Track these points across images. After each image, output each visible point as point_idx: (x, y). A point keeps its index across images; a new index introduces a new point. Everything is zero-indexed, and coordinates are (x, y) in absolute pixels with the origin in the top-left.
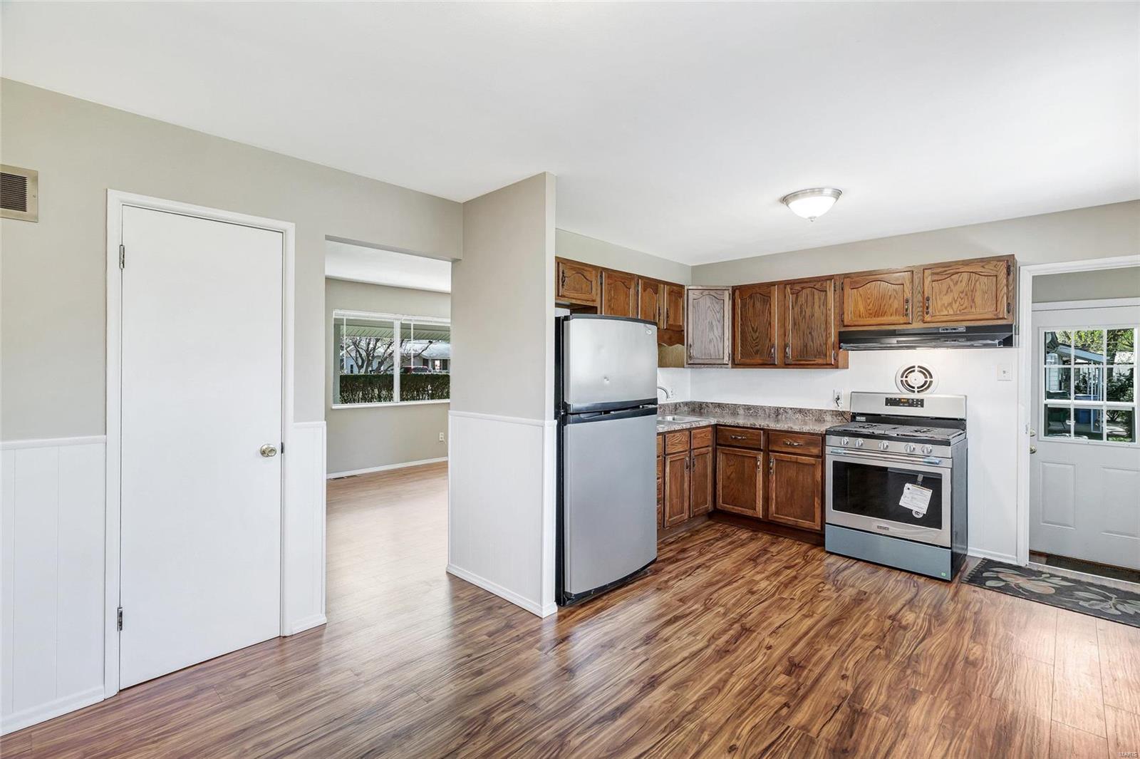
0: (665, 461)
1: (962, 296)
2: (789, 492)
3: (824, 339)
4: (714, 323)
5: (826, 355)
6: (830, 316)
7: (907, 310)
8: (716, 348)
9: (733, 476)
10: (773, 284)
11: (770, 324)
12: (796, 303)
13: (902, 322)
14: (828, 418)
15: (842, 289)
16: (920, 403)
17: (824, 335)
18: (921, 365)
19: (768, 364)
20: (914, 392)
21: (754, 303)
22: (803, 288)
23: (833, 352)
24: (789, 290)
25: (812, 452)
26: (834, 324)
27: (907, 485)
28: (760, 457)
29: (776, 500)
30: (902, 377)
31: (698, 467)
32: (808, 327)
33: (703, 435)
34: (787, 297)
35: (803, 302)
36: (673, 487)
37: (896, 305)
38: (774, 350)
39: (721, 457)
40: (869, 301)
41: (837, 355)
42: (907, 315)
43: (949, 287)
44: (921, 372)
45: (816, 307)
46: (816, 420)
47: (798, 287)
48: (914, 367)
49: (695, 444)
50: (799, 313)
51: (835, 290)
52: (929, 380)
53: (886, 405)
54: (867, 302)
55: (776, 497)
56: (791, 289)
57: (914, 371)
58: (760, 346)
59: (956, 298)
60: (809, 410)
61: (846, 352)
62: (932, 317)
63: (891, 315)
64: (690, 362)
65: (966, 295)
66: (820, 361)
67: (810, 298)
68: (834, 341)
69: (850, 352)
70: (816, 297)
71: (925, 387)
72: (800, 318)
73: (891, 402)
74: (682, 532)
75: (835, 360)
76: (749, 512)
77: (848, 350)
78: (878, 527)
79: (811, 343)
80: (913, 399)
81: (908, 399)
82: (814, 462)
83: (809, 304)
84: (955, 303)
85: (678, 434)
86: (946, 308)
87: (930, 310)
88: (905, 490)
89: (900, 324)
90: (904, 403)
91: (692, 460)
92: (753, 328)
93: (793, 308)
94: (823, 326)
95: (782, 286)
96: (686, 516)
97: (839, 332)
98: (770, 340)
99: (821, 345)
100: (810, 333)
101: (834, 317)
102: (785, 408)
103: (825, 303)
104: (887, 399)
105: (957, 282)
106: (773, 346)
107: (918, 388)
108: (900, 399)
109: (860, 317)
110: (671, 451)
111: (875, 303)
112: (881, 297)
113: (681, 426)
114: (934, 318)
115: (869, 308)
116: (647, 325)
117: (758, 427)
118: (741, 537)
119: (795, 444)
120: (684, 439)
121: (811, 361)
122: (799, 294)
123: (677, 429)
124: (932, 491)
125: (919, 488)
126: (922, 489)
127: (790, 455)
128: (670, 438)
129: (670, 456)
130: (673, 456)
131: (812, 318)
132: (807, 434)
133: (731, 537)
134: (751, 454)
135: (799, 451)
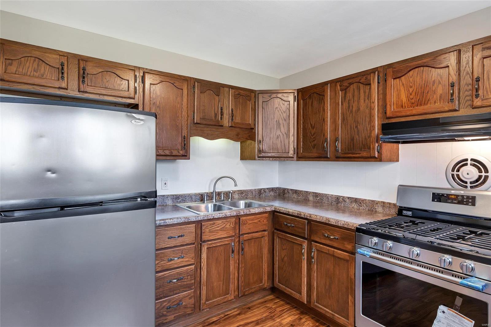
0: (201, 248)
2: (328, 284)
3: (369, 132)
4: (281, 122)
5: (370, 148)
6: (374, 109)
7: (452, 95)
8: (283, 142)
9: (286, 258)
10: (326, 83)
11: (324, 120)
12: (345, 99)
13: (447, 109)
14: (380, 209)
15: (386, 81)
16: (471, 201)
17: (369, 129)
18: (474, 158)
19: (322, 157)
20: (466, 187)
21: (312, 101)
22: (351, 84)
23: (377, 145)
24: (339, 87)
25: (346, 248)
26: (378, 117)
27: (442, 308)
28: (305, 245)
29: (317, 289)
30: (453, 170)
31: (251, 250)
32: (355, 121)
33: (255, 221)
34: (337, 94)
35: (351, 97)
36: (214, 271)
37: (440, 91)
38: (327, 145)
39: (277, 241)
40: (411, 90)
41: (381, 148)
42: (452, 100)
44: (474, 165)
45: (362, 101)
46: (369, 210)
47: (346, 84)
48: (467, 160)
49: (245, 229)
50: (347, 108)
51: (378, 83)
52: (483, 174)
53: (433, 200)
54: (409, 90)
55: (317, 286)
56: (340, 86)
57: (466, 164)
58: (316, 142)
61: (395, 145)
62: (482, 100)
63: (435, 102)
64: (260, 156)
66: (364, 154)
67: (356, 93)
68: (378, 133)
69: (400, 145)
70: (362, 91)
71: (479, 182)
72: (348, 114)
73: (438, 197)
74: (234, 308)
75: (378, 152)
76: (296, 295)
77: (399, 142)
79: (357, 137)
80: (463, 196)
81: (457, 196)
82: (348, 258)
83: (356, 99)
85: (220, 222)
87: (480, 92)
88: (439, 314)
89: (446, 111)
90: (452, 199)
91: (240, 244)
92: (311, 125)
93: (342, 104)
94: (367, 119)
95: (333, 84)
96: (231, 297)
97: (382, 124)
98: (324, 136)
99: (365, 138)
100: (357, 127)
101: (378, 110)
102: (344, 197)
103: (369, 96)
104: (434, 194)
106: (326, 140)
107: (471, 183)
108: (448, 195)
109: (402, 107)
110: (210, 237)
111: (417, 91)
112: (424, 84)
113: (224, 214)
114: (485, 101)
115: (411, 97)
116: (133, 114)
117: (303, 216)
118: (283, 321)
119: (332, 237)
120: (229, 226)
121: (357, 154)
122: (347, 90)
123: (217, 217)
124: (474, 322)
125: (457, 314)
126: (463, 319)
127: (328, 248)
128: (208, 226)
129: (209, 243)
130: (213, 242)
131: (358, 112)
132: (342, 228)
133: (274, 320)
134: (298, 241)
135: (335, 245)
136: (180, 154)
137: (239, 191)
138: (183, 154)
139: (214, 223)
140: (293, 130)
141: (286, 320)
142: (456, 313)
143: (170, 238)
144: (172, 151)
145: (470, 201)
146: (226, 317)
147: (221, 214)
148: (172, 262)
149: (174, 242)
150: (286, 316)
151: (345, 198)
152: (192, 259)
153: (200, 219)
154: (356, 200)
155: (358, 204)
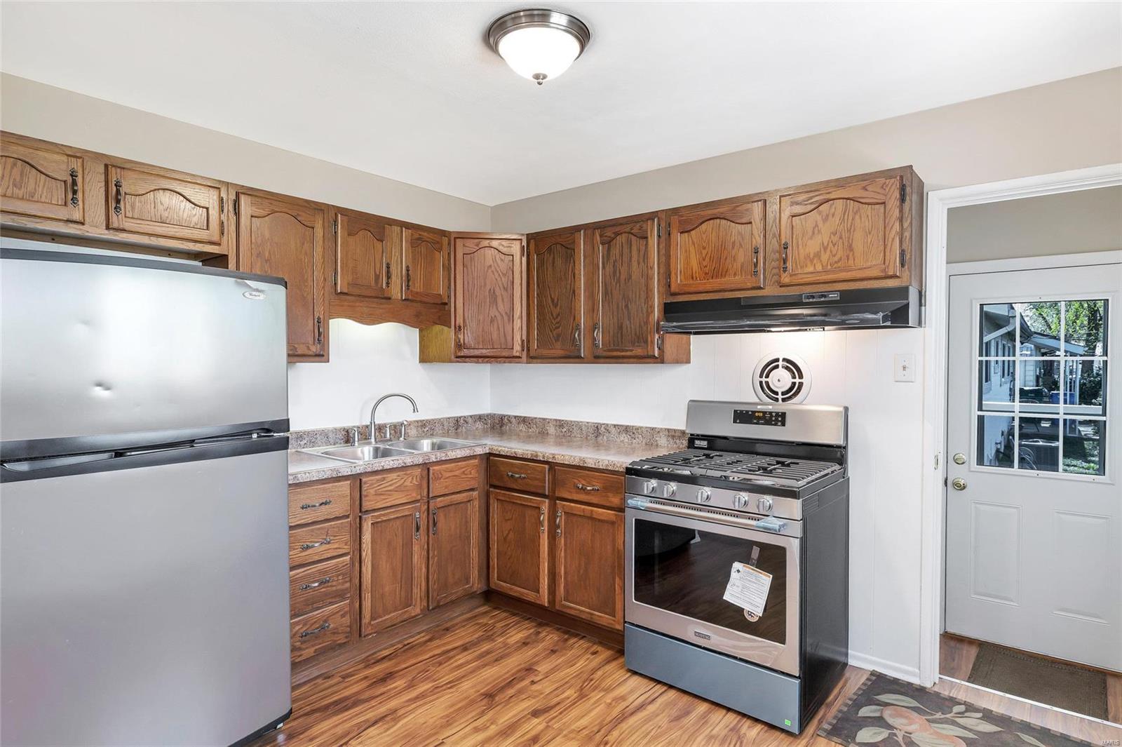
0: (360, 524)
1: (835, 239)
2: (583, 564)
3: (645, 315)
4: (498, 292)
5: (646, 342)
6: (652, 278)
7: (756, 265)
8: (502, 330)
9: (511, 536)
10: (577, 229)
11: (574, 292)
12: (608, 259)
13: (749, 285)
14: (663, 441)
15: (669, 234)
17: (645, 310)
18: (786, 357)
19: (572, 357)
20: (777, 400)
21: (554, 258)
22: (617, 234)
23: (657, 336)
24: (599, 238)
25: (610, 502)
26: (659, 291)
27: (737, 565)
28: (545, 508)
29: (565, 578)
30: (761, 376)
31: (447, 525)
32: (624, 296)
33: (457, 473)
34: (596, 248)
35: (618, 257)
36: (384, 566)
37: (741, 258)
38: (579, 335)
39: (495, 506)
40: (704, 252)
41: (663, 341)
42: (756, 273)
43: (817, 226)
44: (787, 368)
45: (635, 264)
46: (646, 444)
47: (609, 233)
48: (777, 360)
49: (437, 488)
50: (611, 274)
51: (659, 236)
52: (797, 380)
53: (735, 422)
54: (701, 253)
55: (565, 573)
56: (601, 236)
57: (777, 367)
58: (561, 328)
59: (826, 244)
60: (638, 429)
61: (684, 336)
62: (791, 276)
63: (735, 274)
64: (459, 354)
65: (841, 238)
66: (639, 351)
67: (626, 250)
68: (658, 317)
69: (692, 336)
70: (634, 248)
71: (794, 391)
72: (613, 283)
73: (743, 416)
74: (419, 633)
75: (659, 349)
76: (529, 595)
77: (690, 333)
78: (698, 634)
79: (628, 322)
80: (771, 413)
81: (764, 413)
82: (614, 518)
83: (625, 259)
84: (825, 252)
85: (394, 475)
86: (812, 261)
87: (789, 264)
88: (734, 574)
89: (748, 289)
90: (759, 418)
91: (431, 515)
92: (553, 300)
93: (603, 267)
94: (643, 295)
95: (589, 232)
96: (416, 610)
97: (665, 303)
98: (574, 319)
99: (640, 326)
100: (627, 306)
101: (659, 280)
102: (607, 425)
103: (646, 256)
104: (735, 411)
105: (827, 216)
106: (578, 327)
107: (783, 394)
108: (754, 412)
109: (692, 278)
110: (378, 504)
111: (712, 256)
112: (722, 245)
113: (401, 461)
114: (794, 277)
115: (705, 264)
116: (248, 282)
117: (541, 459)
118: (509, 640)
119: (589, 488)
120: (411, 482)
121: (627, 351)
122: (612, 243)
123: (389, 467)
124: (771, 576)
125: (754, 570)
126: (760, 575)
127: (583, 507)
128: (372, 484)
129: (376, 514)
130: (382, 513)
131: (628, 281)
132: (606, 471)
133: (493, 640)
134: (533, 503)
135: (594, 500)
136: (310, 353)
137: (417, 421)
138: (317, 353)
139: (384, 479)
140: (519, 309)
141: (513, 638)
142: (752, 569)
143: (306, 508)
144: (296, 346)
145: (780, 419)
146: (406, 647)
147: (396, 462)
148: (309, 552)
149: (312, 515)
150: (514, 632)
151: (609, 426)
152: (346, 545)
153: (359, 472)
154: (627, 429)
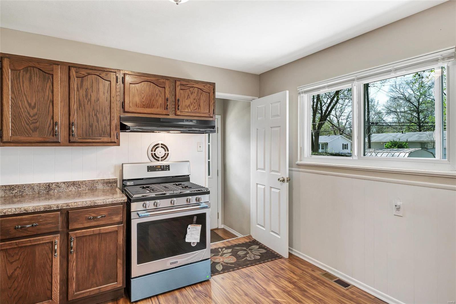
1: (195, 101)
3: (108, 121)
5: (110, 135)
6: (113, 102)
7: (167, 106)
10: (55, 63)
12: (81, 86)
13: (164, 113)
14: (100, 186)
15: (123, 83)
17: (108, 118)
18: (162, 143)
19: (51, 141)
20: (160, 160)
21: (30, 76)
22: (89, 74)
23: (116, 132)
24: (74, 73)
26: (117, 110)
27: (189, 226)
28: (57, 240)
30: (152, 151)
32: (94, 109)
34: (71, 78)
35: (89, 87)
37: (160, 101)
38: (58, 128)
40: (143, 95)
41: (119, 135)
42: (167, 109)
43: (189, 95)
44: (162, 147)
47: (83, 72)
48: (158, 144)
50: (84, 96)
51: (117, 82)
52: (167, 152)
53: (148, 171)
54: (141, 95)
56: (76, 72)
57: (158, 147)
58: (38, 123)
59: (192, 102)
60: (82, 182)
63: (158, 108)
65: (197, 101)
66: (106, 139)
67: (95, 84)
70: (101, 84)
71: (166, 156)
72: (86, 101)
73: (151, 169)
75: (117, 138)
78: (171, 264)
79: (97, 124)
80: (163, 166)
81: (161, 166)
82: (116, 229)
83: (94, 89)
84: (192, 105)
86: (187, 107)
87: (180, 107)
88: (188, 230)
89: (163, 115)
92: (30, 105)
93: (78, 90)
94: (107, 111)
95: (65, 67)
98: (52, 118)
99: (105, 126)
100: (96, 115)
101: (117, 104)
103: (109, 91)
104: (148, 167)
105: (192, 92)
106: (56, 124)
107: (162, 157)
108: (156, 166)
109: (137, 106)
111: (147, 98)
114: (181, 113)
115: (143, 100)
117: (55, 209)
121: (97, 139)
122: (84, 78)
124: (201, 225)
126: (197, 226)
131: (97, 102)
142: (194, 226)
145: (167, 168)
151: (59, 183)
154: (74, 183)
155: (77, 187)
